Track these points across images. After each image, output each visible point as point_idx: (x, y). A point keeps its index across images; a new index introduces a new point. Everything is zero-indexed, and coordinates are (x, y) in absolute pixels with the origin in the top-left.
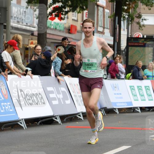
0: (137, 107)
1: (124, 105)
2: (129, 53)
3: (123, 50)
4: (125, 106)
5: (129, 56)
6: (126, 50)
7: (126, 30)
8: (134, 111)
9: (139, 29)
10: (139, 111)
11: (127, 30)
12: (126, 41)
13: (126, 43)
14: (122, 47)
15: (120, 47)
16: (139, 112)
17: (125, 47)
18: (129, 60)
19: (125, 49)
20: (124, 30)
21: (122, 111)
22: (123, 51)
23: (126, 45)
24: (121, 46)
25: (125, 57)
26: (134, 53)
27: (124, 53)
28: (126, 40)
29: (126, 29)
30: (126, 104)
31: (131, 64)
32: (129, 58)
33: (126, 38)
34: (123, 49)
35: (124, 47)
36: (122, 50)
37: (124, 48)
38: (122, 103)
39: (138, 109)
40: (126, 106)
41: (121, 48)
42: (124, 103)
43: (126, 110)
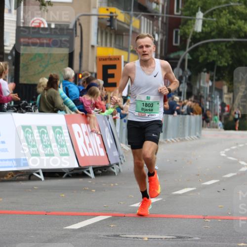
0: (38, 170)
1: (10, 165)
2: (22, 58)
3: (9, 52)
4: (12, 167)
5: (21, 65)
6: (14, 53)
7: (14, 11)
8: (32, 177)
9: (41, 9)
10: (42, 177)
11: (16, 11)
12: (14, 35)
13: (14, 38)
14: (6, 46)
15: (3, 46)
16: (40, 179)
17: (12, 46)
18: (21, 73)
19: (12, 51)
20: (10, 11)
21: (5, 178)
22: (7, 55)
23: (14, 42)
24: (5, 44)
25: (14, 67)
26: (31, 60)
27: (10, 58)
28: (15, 32)
29: (15, 9)
30: (14, 162)
31: (25, 82)
32: (21, 69)
33: (15, 28)
34: (8, 50)
35: (10, 46)
36: (6, 52)
37: (10, 48)
38: (6, 160)
39: (39, 173)
40: (15, 167)
41: (5, 48)
42: (10, 160)
43: (15, 176)
